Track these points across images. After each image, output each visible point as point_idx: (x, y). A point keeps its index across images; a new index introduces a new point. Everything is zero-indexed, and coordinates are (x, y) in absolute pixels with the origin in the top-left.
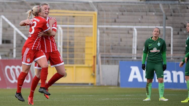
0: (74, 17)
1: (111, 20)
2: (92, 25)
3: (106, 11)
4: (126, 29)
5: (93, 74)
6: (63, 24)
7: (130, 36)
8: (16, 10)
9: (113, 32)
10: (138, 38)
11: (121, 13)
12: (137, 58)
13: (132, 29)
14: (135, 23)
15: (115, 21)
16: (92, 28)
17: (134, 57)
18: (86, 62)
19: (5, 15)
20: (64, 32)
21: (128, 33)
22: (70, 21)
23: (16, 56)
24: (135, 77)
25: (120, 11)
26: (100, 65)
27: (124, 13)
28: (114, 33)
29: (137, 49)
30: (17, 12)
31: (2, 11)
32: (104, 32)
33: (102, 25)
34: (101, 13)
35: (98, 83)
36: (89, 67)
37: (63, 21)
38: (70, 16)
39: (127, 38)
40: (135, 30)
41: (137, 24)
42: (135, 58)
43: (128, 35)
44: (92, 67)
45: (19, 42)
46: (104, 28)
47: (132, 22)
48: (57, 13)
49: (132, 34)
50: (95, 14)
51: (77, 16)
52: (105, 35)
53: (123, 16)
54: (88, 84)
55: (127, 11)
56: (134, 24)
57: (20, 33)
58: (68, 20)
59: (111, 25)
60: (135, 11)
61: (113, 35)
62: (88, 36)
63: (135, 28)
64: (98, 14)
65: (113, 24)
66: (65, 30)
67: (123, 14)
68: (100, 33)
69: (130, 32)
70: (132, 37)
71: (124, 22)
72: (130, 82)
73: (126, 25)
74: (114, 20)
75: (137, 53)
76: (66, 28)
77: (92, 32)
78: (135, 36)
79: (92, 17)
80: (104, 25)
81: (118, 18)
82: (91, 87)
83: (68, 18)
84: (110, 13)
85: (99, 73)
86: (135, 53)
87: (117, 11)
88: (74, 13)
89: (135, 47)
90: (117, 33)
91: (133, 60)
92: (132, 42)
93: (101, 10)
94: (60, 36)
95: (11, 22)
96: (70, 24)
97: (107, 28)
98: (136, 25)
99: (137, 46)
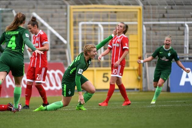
0: (116, 12)
1: (158, 16)
2: (137, 21)
3: (152, 5)
4: (176, 25)
5: (139, 78)
6: (103, 21)
7: (181, 33)
8: (50, 6)
9: (161, 28)
10: (189, 35)
11: (170, 7)
12: (189, 58)
13: (183, 25)
14: (187, 17)
15: (164, 17)
16: (137, 25)
17: (186, 57)
18: (130, 64)
19: (36, 12)
20: (104, 30)
21: (179, 29)
22: (112, 17)
23: (51, 59)
24: (187, 80)
25: (169, 5)
26: (147, 68)
27: (173, 6)
28: (163, 30)
29: (190, 48)
30: (51, 8)
31: (34, 8)
32: (151, 30)
33: (147, 21)
34: (147, 7)
35: (145, 88)
36: (134, 70)
37: (103, 18)
38: (111, 12)
39: (177, 35)
40: (187, 26)
41: (188, 19)
42: (187, 59)
43: (178, 32)
44: (137, 70)
45: (54, 43)
46: (150, 24)
47: (183, 17)
48: (96, 8)
49: (183, 30)
50: (140, 9)
51: (120, 12)
52: (151, 32)
53: (172, 10)
54: (133, 89)
55: (177, 5)
56: (186, 19)
57: (54, 32)
58: (109, 16)
59: (159, 21)
60: (186, 5)
61: (161, 32)
62: (132, 34)
63: (186, 23)
64: (144, 8)
65: (161, 19)
66: (106, 28)
67: (172, 8)
68: (147, 30)
69: (181, 28)
70: (184, 34)
71: (174, 17)
72: (182, 86)
73: (176, 21)
74: (162, 15)
75: (189, 52)
76: (107, 25)
77: (137, 30)
78: (187, 33)
79: (137, 12)
80: (150, 21)
81: (167, 12)
82: (137, 93)
83: (109, 14)
84: (157, 7)
85: (146, 77)
86: (188, 52)
87: (166, 5)
88: (117, 9)
89: (187, 45)
90: (166, 30)
91: (184, 61)
92: (184, 40)
93: (147, 4)
94: (101, 35)
95: (44, 20)
96: (111, 21)
97: (154, 25)
98: (187, 21)
99: (189, 45)
